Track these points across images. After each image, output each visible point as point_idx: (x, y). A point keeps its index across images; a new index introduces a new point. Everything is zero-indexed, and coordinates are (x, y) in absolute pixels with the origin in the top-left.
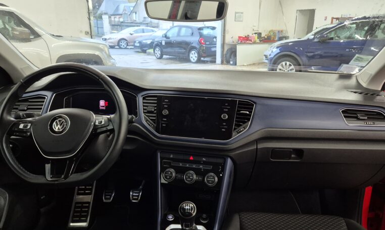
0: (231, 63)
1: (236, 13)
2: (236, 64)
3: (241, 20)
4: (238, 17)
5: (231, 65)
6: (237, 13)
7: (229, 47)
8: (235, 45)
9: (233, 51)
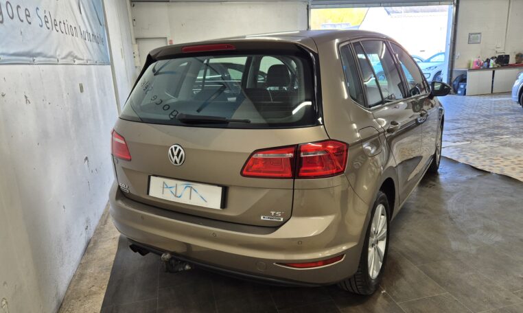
0: (459, 92)
1: (470, 34)
2: (465, 94)
3: (479, 41)
4: (473, 39)
5: (459, 95)
6: (472, 34)
7: (459, 74)
8: (466, 72)
9: (463, 79)
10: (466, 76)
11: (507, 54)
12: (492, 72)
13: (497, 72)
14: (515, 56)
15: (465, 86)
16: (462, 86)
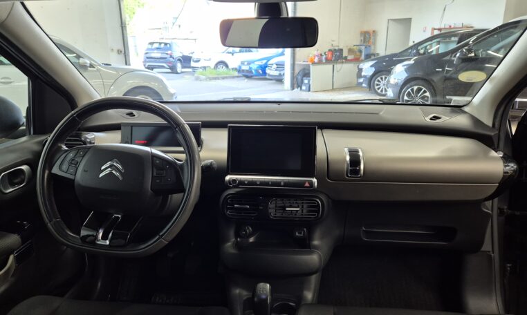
0: (304, 88)
2: (309, 90)
7: (302, 68)
8: (309, 65)
9: (306, 73)
10: (309, 70)
11: (341, 47)
12: (331, 66)
13: (335, 66)
14: (347, 51)
15: (309, 81)
16: (306, 81)
